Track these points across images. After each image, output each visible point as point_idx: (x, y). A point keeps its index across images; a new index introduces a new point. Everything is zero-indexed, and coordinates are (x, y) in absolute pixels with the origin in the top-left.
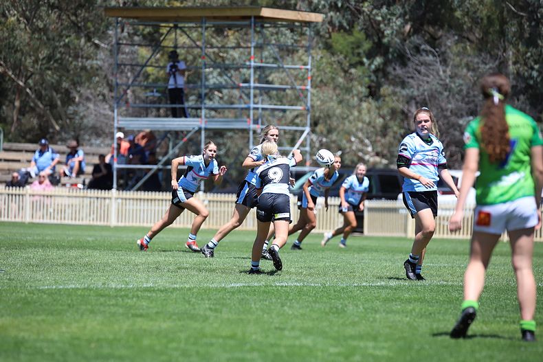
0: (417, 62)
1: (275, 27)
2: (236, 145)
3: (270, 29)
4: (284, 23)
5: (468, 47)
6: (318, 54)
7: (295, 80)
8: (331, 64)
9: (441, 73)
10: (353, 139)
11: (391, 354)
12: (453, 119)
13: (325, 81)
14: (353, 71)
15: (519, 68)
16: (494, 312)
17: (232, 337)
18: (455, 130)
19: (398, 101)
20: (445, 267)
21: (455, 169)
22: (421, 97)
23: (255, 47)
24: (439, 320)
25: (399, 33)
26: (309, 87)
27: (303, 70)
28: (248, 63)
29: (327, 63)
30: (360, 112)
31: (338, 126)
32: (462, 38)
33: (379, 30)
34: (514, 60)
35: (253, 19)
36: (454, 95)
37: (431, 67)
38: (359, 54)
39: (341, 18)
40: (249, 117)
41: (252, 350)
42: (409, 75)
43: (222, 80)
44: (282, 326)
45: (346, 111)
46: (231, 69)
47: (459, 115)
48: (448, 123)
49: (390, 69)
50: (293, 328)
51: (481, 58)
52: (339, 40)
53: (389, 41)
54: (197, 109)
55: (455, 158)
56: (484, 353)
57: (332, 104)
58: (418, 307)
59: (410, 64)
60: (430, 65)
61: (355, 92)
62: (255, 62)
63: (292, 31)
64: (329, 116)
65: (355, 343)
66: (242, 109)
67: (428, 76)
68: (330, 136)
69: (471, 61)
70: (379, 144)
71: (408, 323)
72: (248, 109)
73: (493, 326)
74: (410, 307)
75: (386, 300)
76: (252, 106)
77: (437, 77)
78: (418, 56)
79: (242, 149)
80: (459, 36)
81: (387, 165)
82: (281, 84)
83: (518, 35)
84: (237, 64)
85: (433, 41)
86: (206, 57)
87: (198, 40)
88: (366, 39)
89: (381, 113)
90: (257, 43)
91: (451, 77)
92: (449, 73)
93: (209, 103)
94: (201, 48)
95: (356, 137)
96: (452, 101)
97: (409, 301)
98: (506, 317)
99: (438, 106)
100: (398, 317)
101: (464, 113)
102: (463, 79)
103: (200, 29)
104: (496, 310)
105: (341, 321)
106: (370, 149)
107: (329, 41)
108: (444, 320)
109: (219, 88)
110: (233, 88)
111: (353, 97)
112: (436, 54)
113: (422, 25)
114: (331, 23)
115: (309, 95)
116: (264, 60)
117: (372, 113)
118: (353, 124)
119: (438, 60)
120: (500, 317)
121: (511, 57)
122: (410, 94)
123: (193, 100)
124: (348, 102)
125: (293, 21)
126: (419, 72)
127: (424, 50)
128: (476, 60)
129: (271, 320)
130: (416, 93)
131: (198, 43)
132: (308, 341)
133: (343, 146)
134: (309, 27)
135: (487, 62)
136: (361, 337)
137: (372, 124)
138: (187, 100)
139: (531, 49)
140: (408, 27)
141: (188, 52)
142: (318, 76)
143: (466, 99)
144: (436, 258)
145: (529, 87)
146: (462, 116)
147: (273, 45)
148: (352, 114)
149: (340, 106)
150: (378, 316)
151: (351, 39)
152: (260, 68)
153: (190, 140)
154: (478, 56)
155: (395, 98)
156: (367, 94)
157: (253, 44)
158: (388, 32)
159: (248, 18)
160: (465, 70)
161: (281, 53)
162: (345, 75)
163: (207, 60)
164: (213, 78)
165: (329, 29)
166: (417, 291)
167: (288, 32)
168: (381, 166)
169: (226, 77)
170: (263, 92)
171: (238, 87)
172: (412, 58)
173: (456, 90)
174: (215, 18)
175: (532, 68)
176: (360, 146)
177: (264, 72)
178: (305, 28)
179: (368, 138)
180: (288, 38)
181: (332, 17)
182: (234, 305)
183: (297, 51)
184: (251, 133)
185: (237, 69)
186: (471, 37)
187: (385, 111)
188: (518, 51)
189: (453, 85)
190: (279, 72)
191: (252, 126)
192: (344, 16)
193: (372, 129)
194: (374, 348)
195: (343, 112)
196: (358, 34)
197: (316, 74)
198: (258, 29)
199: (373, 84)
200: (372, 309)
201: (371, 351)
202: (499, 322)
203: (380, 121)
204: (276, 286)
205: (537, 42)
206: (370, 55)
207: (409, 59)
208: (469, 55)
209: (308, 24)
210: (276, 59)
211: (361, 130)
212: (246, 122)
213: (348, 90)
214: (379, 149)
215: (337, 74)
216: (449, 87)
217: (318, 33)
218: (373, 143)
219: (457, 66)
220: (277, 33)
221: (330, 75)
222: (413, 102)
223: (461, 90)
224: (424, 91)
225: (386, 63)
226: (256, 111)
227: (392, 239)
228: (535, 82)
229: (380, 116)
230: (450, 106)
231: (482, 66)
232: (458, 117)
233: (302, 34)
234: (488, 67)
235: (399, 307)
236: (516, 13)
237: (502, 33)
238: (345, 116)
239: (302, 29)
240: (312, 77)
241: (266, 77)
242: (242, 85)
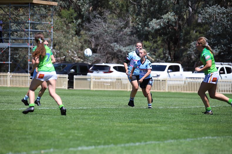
0: (95, 21)
1: (39, 7)
2: (23, 54)
3: (36, 8)
4: (42, 6)
5: (114, 16)
6: (56, 18)
7: (47, 28)
8: (61, 22)
9: (104, 26)
10: (69, 51)
11: (84, 135)
12: (108, 44)
13: (58, 28)
14: (70, 25)
15: (134, 24)
16: (124, 119)
17: (21, 129)
18: (109, 48)
19: (87, 36)
20: (105, 101)
21: (109, 63)
22: (96, 35)
23: (30, 15)
24: (103, 122)
25: (88, 10)
26: (52, 31)
27: (50, 24)
28: (28, 21)
29: (59, 22)
30: (72, 41)
31: (64, 46)
32: (112, 12)
33: (80, 9)
34: (132, 21)
35: (30, 4)
36: (109, 35)
37: (100, 24)
38: (72, 18)
39: (64, 4)
40: (28, 42)
41: (29, 134)
42: (92, 26)
43: (17, 28)
44: (41, 125)
45: (67, 41)
46: (21, 23)
47: (111, 42)
48: (106, 45)
49: (84, 24)
50: (45, 126)
51: (119, 20)
52: (65, 12)
53: (83, 13)
54: (7, 39)
55: (109, 59)
56: (120, 134)
57: (62, 38)
58: (95, 117)
59: (92, 22)
60: (99, 23)
61: (70, 33)
62: (30, 21)
63: (45, 9)
64: (60, 43)
65: (70, 131)
66: (25, 39)
67: (99, 27)
68: (60, 50)
69: (115, 21)
70: (80, 53)
71: (91, 123)
72: (28, 39)
73: (123, 124)
74: (92, 117)
75: (82, 114)
76: (29, 38)
77: (102, 27)
78: (95, 19)
79: (26, 55)
80: (111, 11)
81: (83, 62)
82: (41, 30)
83: (133, 11)
84: (23, 22)
85: (101, 14)
86: (11, 19)
87: (8, 12)
88: (75, 12)
89: (81, 41)
90: (31, 14)
91: (108, 27)
92: (107, 26)
93: (12, 37)
94: (9, 15)
95: (71, 51)
96: (108, 37)
97: (91, 115)
98: (128, 120)
99: (103, 39)
100: (87, 121)
101: (113, 41)
102: (112, 28)
103: (8, 8)
104: (124, 118)
105: (65, 123)
106: (76, 55)
107: (60, 13)
108: (105, 122)
109: (16, 31)
110: (22, 31)
111: (70, 35)
112: (102, 18)
113: (96, 7)
114: (61, 6)
115: (52, 34)
116: (34, 20)
117: (77, 41)
118: (70, 46)
119: (103, 21)
120: (126, 120)
121: (131, 20)
122: (92, 34)
123: (6, 36)
124: (68, 37)
125: (46, 5)
126: (95, 26)
127: (97, 17)
128: (117, 21)
129: (37, 123)
130: (94, 34)
131: (8, 13)
132: (51, 131)
133: (65, 54)
134: (52, 7)
135: (122, 22)
136: (72, 129)
137: (77, 46)
138: (3, 36)
139: (138, 17)
140: (91, 8)
141: (3, 17)
142: (56, 27)
143: (114, 36)
144: (102, 98)
145: (137, 32)
146: (112, 43)
147: (38, 14)
148: (69, 42)
149: (65, 38)
150: (79, 121)
151: (69, 12)
152: (32, 23)
153: (4, 51)
154: (118, 19)
155: (86, 35)
156: (75, 34)
157: (30, 14)
158: (83, 10)
159: (28, 3)
160: (113, 25)
161: (41, 17)
162: (67, 26)
163: (11, 20)
164: (14, 27)
165: (60, 8)
166: (94, 111)
167: (44, 9)
168: (80, 62)
169: (19, 27)
170: (34, 33)
171: (24, 31)
172: (92, 20)
173: (110, 32)
174: (15, 3)
175: (139, 24)
176: (72, 54)
177: (34, 25)
178: (50, 8)
179: (75, 51)
180: (43, 11)
181: (61, 3)
182: (22, 117)
183: (48, 17)
184: (29, 49)
185: (23, 24)
186: (116, 12)
187: (82, 40)
188: (134, 18)
189: (108, 31)
190: (40, 25)
191: (30, 46)
192: (66, 3)
193: (77, 48)
194: (78, 133)
195: (65, 41)
196: (72, 11)
197: (55, 26)
198: (32, 8)
199: (78, 30)
200: (77, 118)
201: (76, 134)
202: (126, 122)
203: (80, 44)
204: (39, 109)
205: (140, 14)
206: (76, 19)
207: (91, 20)
208: (115, 19)
209: (52, 6)
210: (39, 20)
211: (73, 48)
212: (27, 44)
213: (68, 32)
214: (80, 56)
215: (63, 26)
216: (107, 31)
217: (55, 10)
218: (77, 53)
219: (110, 23)
220: (39, 10)
221: (61, 26)
222: (93, 37)
223: (112, 33)
224: (97, 33)
225: (83, 22)
226: (31, 40)
227: (85, 90)
228: (140, 29)
229: (80, 42)
230: (107, 39)
231: (120, 23)
232: (110, 43)
233: (50, 10)
234: (122, 23)
235: (87, 117)
236: (132, 3)
237: (127, 11)
238: (67, 42)
239: (49, 8)
240: (53, 27)
241: (35, 27)
242: (25, 30)
